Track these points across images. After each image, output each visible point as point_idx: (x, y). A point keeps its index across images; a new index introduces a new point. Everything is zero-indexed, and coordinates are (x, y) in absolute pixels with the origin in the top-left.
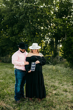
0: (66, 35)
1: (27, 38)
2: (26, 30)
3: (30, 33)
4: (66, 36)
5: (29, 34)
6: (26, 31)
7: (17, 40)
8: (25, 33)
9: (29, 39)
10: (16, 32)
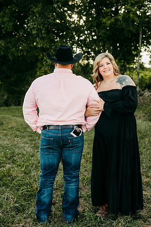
0: (141, 33)
1: (37, 43)
2: (33, 21)
3: (45, 30)
4: (141, 36)
5: (43, 32)
6: (35, 24)
7: (10, 49)
8: (34, 28)
9: (44, 44)
10: (7, 29)
